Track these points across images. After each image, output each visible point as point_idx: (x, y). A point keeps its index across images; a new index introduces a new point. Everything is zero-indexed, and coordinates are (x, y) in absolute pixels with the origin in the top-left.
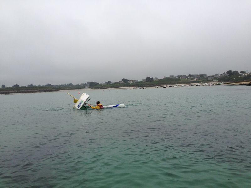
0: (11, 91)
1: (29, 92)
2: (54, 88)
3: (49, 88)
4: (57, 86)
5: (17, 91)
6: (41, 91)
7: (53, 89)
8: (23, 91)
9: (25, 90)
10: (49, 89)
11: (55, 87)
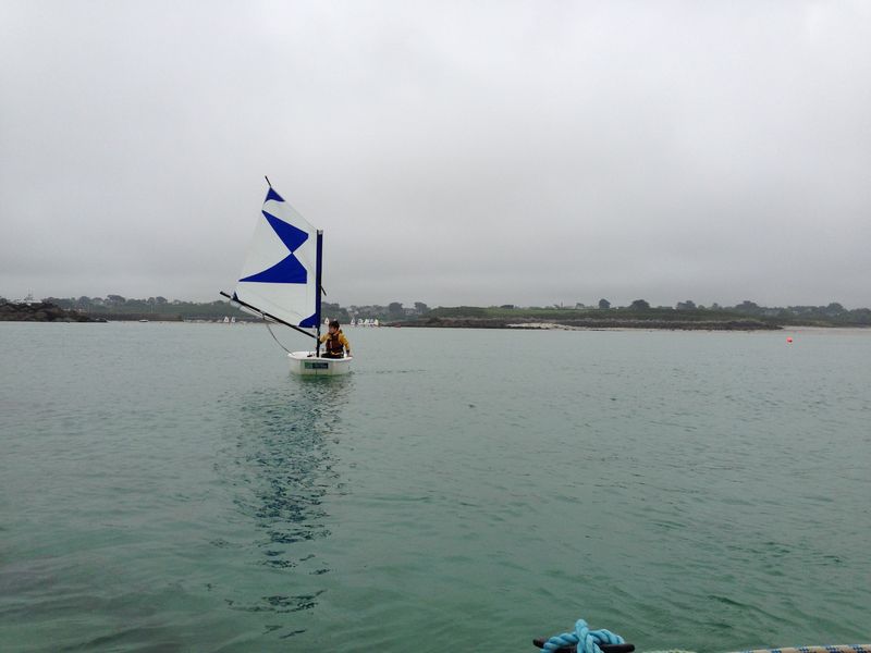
0: (620, 321)
1: (674, 327)
2: (763, 319)
3: (744, 317)
4: (778, 312)
5: (637, 321)
6: (714, 324)
7: (758, 322)
8: (658, 321)
9: (664, 318)
10: (744, 320)
11: (770, 314)
